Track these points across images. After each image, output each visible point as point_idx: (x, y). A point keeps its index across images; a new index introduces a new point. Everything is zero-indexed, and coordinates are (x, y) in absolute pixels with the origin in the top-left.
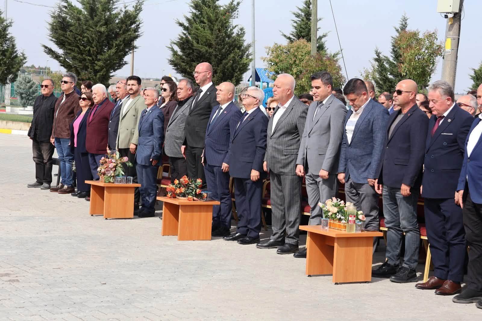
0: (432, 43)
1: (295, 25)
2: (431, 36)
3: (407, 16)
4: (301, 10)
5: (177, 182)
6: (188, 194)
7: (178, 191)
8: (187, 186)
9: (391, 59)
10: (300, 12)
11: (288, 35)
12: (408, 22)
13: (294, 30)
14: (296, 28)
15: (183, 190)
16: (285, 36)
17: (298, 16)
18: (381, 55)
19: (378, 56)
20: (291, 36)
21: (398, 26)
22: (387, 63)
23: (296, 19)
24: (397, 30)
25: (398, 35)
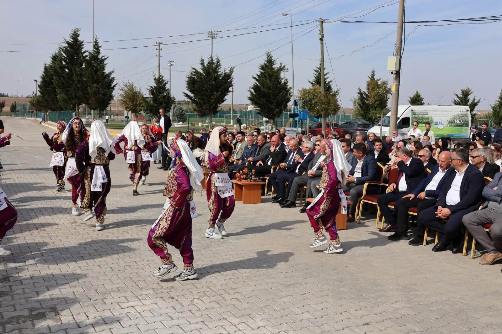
0: (385, 87)
1: (315, 76)
2: (385, 83)
3: (375, 70)
4: (318, 68)
5: (241, 172)
6: (248, 179)
7: (242, 177)
8: (247, 174)
9: (367, 93)
10: (318, 69)
11: (312, 82)
12: (375, 73)
13: (315, 79)
14: (315, 77)
15: (245, 176)
16: (310, 82)
17: (316, 71)
18: (361, 91)
19: (360, 91)
20: (313, 82)
21: (370, 76)
22: (365, 95)
23: (316, 73)
24: (370, 78)
25: (370, 80)
